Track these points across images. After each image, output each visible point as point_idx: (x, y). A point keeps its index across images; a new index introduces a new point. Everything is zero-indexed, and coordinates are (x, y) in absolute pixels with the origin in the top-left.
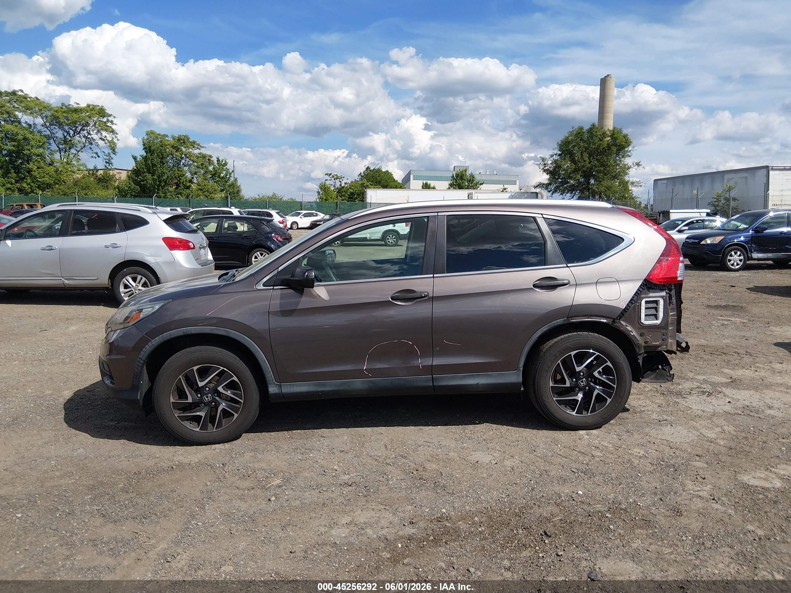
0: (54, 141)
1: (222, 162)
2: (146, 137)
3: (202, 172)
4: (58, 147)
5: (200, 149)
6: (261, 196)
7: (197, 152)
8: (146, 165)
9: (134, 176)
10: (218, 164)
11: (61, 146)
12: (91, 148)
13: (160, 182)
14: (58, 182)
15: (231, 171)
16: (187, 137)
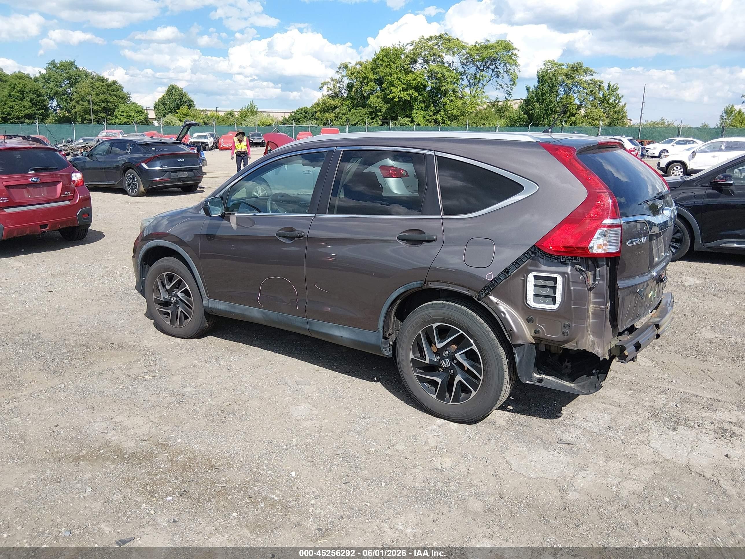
0: (466, 76)
1: (613, 87)
2: (543, 67)
3: (591, 98)
4: (469, 82)
5: (592, 75)
6: (649, 122)
7: (588, 78)
8: (537, 95)
9: (524, 106)
10: (608, 89)
11: (471, 81)
12: (496, 81)
13: (547, 110)
14: (463, 113)
15: (620, 96)
16: (581, 65)
